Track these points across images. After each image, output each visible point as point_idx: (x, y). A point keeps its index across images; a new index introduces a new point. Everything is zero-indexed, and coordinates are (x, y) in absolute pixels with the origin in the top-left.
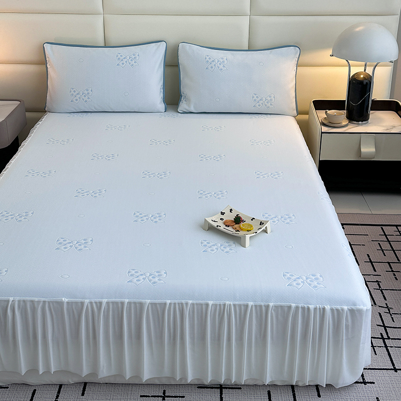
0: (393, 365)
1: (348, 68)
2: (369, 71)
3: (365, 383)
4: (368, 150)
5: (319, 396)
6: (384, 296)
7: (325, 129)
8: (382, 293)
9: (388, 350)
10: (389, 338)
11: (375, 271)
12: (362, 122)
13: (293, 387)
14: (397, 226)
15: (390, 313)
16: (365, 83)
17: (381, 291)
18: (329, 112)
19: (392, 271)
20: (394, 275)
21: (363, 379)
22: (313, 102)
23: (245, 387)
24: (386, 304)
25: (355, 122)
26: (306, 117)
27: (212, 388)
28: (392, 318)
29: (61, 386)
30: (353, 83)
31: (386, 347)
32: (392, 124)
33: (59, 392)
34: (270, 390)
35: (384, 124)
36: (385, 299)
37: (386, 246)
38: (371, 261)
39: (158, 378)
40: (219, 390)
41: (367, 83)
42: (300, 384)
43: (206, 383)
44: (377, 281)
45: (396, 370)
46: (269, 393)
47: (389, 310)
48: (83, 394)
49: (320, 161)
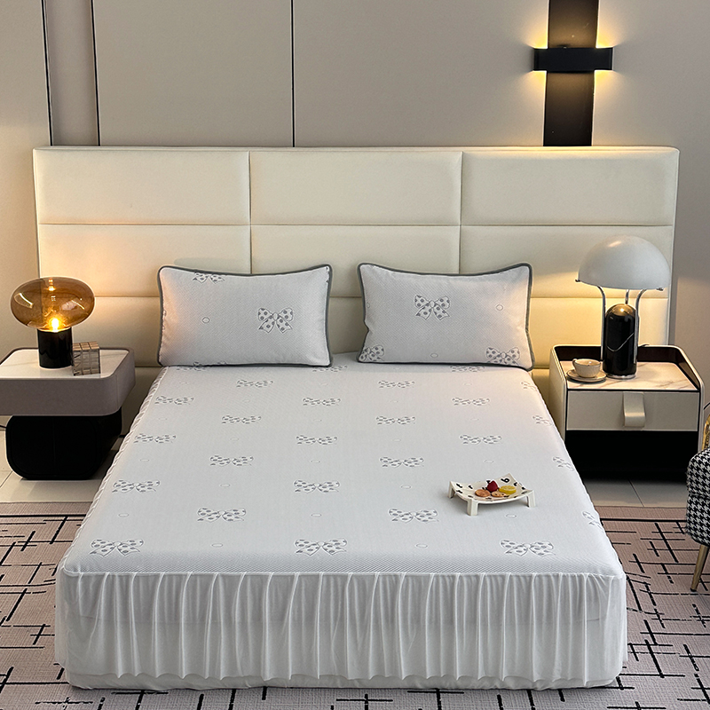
0: (660, 671)
1: (602, 300)
2: (632, 303)
3: (622, 688)
4: (634, 414)
5: (563, 700)
6: (653, 601)
7: (571, 385)
8: (651, 597)
9: (653, 657)
10: (656, 644)
11: (643, 571)
12: (626, 375)
13: (529, 692)
14: (677, 521)
15: (659, 619)
16: (626, 320)
17: (650, 594)
18: (577, 361)
19: (666, 573)
20: (669, 577)
21: (620, 684)
22: (556, 348)
23: (468, 691)
24: (655, 610)
25: (616, 377)
26: (546, 372)
27: (427, 692)
28: (662, 624)
29: (234, 691)
30: (610, 320)
31: (651, 653)
32: (669, 379)
33: (233, 697)
34: (500, 694)
35: (658, 380)
36: (654, 604)
37: (660, 545)
38: (637, 561)
39: (358, 680)
40: (435, 694)
41: (629, 320)
42: (539, 687)
43: (419, 686)
44: (644, 583)
45: (662, 676)
46: (499, 698)
47: (658, 616)
48: (264, 698)
49: (566, 431)
